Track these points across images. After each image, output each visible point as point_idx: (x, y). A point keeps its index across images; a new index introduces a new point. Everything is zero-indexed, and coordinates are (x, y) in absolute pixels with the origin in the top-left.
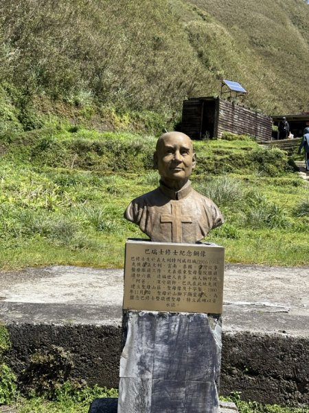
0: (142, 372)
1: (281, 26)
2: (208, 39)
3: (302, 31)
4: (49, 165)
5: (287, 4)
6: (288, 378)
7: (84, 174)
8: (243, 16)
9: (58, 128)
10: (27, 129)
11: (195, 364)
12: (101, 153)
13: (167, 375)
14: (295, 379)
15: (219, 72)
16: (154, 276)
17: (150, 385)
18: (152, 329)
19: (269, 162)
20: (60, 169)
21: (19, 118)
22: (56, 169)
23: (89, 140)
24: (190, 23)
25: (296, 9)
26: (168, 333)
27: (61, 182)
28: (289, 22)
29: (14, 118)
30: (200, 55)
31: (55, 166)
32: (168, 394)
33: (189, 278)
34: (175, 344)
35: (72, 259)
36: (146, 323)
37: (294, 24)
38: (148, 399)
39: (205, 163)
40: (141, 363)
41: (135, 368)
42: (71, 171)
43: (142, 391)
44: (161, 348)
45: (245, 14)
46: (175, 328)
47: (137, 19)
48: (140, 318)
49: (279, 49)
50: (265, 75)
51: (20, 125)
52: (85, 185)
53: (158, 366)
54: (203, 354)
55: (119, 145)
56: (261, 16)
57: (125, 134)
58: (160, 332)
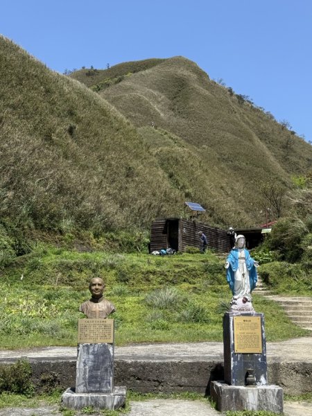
0: (85, 366)
1: (248, 143)
2: (177, 161)
3: (269, 145)
4: (37, 283)
5: (253, 122)
6: (154, 381)
7: (66, 289)
8: (212, 135)
9: (45, 252)
10: (18, 255)
11: (104, 362)
12: (81, 271)
13: (93, 367)
14: (157, 381)
15: (187, 190)
16: (88, 330)
17: (88, 370)
18: (88, 350)
19: (218, 273)
20: (47, 287)
21: (12, 246)
22: (43, 286)
23: (70, 260)
24: (160, 149)
25: (262, 126)
26: (94, 351)
27: (49, 297)
28: (256, 138)
29: (9, 247)
30: (171, 176)
31: (42, 284)
32: (94, 373)
33: (101, 331)
34: (96, 355)
35: (57, 343)
36: (86, 348)
37: (261, 139)
38: (87, 376)
39: (166, 275)
40: (84, 363)
41: (82, 364)
42: (56, 288)
43: (85, 373)
44: (91, 357)
45: (214, 134)
46: (96, 349)
47: (110, 152)
48: (84, 346)
49: (247, 164)
50: (232, 189)
51: (13, 252)
52: (67, 298)
53: (90, 363)
54: (106, 358)
55: (95, 264)
56: (228, 135)
57: (101, 254)
58: (91, 351)
